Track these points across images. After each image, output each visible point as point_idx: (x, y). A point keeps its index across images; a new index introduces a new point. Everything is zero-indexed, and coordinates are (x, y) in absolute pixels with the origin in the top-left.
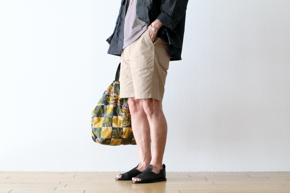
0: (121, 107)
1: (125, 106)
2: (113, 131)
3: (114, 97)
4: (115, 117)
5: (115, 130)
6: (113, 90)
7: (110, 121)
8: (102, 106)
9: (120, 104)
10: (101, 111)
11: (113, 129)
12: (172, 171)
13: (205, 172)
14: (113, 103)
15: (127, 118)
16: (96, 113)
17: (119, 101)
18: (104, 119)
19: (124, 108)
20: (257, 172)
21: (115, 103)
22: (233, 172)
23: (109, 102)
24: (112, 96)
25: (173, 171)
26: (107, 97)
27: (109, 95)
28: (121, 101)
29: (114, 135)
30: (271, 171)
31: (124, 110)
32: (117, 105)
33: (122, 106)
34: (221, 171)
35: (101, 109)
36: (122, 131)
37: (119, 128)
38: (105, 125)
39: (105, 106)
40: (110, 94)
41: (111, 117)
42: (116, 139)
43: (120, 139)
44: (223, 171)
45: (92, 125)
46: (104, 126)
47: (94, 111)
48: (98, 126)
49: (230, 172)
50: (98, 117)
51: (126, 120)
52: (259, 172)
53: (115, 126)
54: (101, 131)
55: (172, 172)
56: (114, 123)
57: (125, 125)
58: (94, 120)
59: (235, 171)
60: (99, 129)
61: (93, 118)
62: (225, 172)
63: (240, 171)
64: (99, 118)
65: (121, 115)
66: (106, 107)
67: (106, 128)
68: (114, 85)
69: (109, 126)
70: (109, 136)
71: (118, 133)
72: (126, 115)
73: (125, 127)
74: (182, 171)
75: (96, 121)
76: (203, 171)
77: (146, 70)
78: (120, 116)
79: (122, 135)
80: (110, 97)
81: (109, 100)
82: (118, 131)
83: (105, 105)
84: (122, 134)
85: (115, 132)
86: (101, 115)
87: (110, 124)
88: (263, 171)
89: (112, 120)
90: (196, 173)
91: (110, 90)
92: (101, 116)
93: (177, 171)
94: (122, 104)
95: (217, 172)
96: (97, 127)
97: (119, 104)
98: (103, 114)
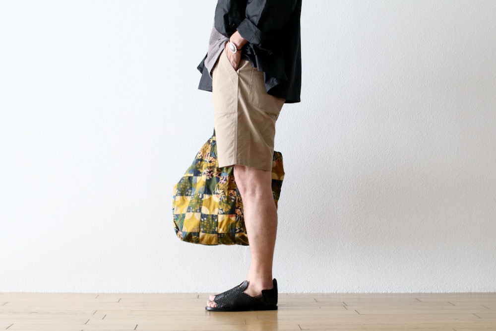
0: (218, 179)
1: (224, 177)
2: (202, 220)
3: (208, 162)
4: (206, 197)
5: (205, 219)
6: (208, 151)
7: (198, 202)
8: (190, 178)
9: (217, 174)
10: (188, 186)
11: (203, 216)
12: (287, 292)
13: (343, 294)
14: (206, 172)
15: (226, 199)
16: (179, 189)
17: (215, 170)
18: (190, 200)
19: (223, 181)
20: (431, 294)
21: (210, 172)
22: (391, 294)
23: (201, 171)
24: (206, 161)
25: (289, 292)
26: (199, 162)
27: (201, 160)
28: (219, 170)
29: (204, 226)
30: (456, 292)
31: (221, 186)
32: (212, 176)
34: (371, 292)
35: (187, 183)
36: (216, 220)
37: (213, 216)
38: (190, 209)
39: (194, 177)
40: (204, 158)
41: (200, 197)
42: (207, 235)
43: (214, 235)
44: (375, 292)
45: (174, 209)
46: (189, 212)
47: (178, 185)
48: (181, 212)
49: (387, 294)
50: (183, 196)
51: (224, 201)
52: (436, 294)
53: (206, 211)
54: (183, 220)
55: (287, 294)
56: (205, 206)
57: (222, 210)
58: (176, 200)
59: (394, 292)
60: (182, 217)
61: (174, 197)
62: (377, 294)
63: (402, 292)
64: (183, 198)
65: (217, 193)
66: (196, 179)
67: (191, 214)
68: (211, 142)
69: (197, 212)
70: (196, 228)
71: (210, 224)
72: (225, 194)
73: (222, 214)
74: (304, 292)
75: (179, 202)
76: (340, 291)
77: (225, 118)
78: (215, 195)
79: (216, 228)
80: (204, 162)
81: (201, 168)
82: (211, 221)
83: (194, 175)
84: (217, 226)
85: (205, 221)
86: (187, 193)
87: (198, 208)
88: (442, 292)
89: (202, 202)
90: (328, 295)
91: (204, 151)
92: (187, 195)
93: (294, 292)
94: (220, 175)
95: (364, 294)
96: (179, 213)
97: (215, 175)
98: (190, 191)
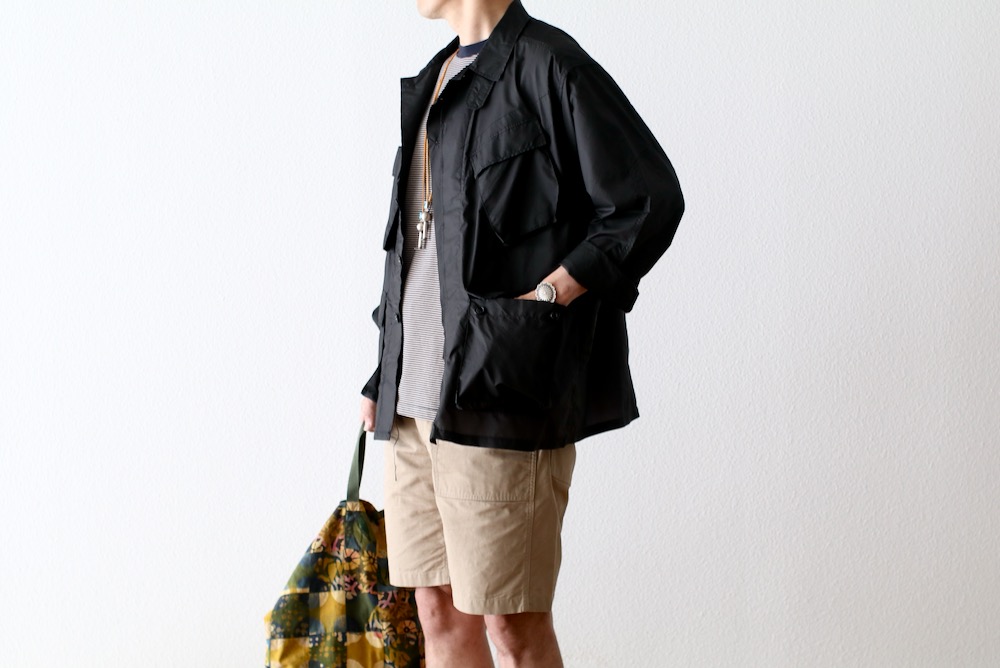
0: (375, 601)
3: (344, 561)
4: (353, 638)
6: (339, 535)
7: (336, 651)
8: (302, 598)
9: (369, 587)
10: (298, 615)
14: (342, 583)
15: (398, 641)
16: (278, 622)
17: (364, 579)
18: (310, 645)
19: (386, 603)
21: (351, 583)
23: (326, 580)
24: (337, 557)
26: (320, 560)
27: (325, 556)
28: (373, 578)
31: (383, 613)
32: (357, 590)
33: (376, 596)
35: (297, 608)
38: (318, 667)
39: (312, 595)
40: (329, 551)
41: (340, 639)
50: (289, 637)
51: (395, 645)
56: (353, 658)
57: (392, 664)
58: (273, 648)
61: (268, 642)
64: (290, 642)
65: (376, 629)
66: (318, 599)
68: (344, 513)
72: (394, 630)
75: (282, 651)
77: (506, 512)
78: (373, 633)
80: (332, 561)
81: (326, 572)
83: (312, 591)
86: (298, 630)
87: (339, 665)
89: (345, 649)
91: (328, 535)
92: (300, 636)
94: (376, 589)
97: (364, 589)
